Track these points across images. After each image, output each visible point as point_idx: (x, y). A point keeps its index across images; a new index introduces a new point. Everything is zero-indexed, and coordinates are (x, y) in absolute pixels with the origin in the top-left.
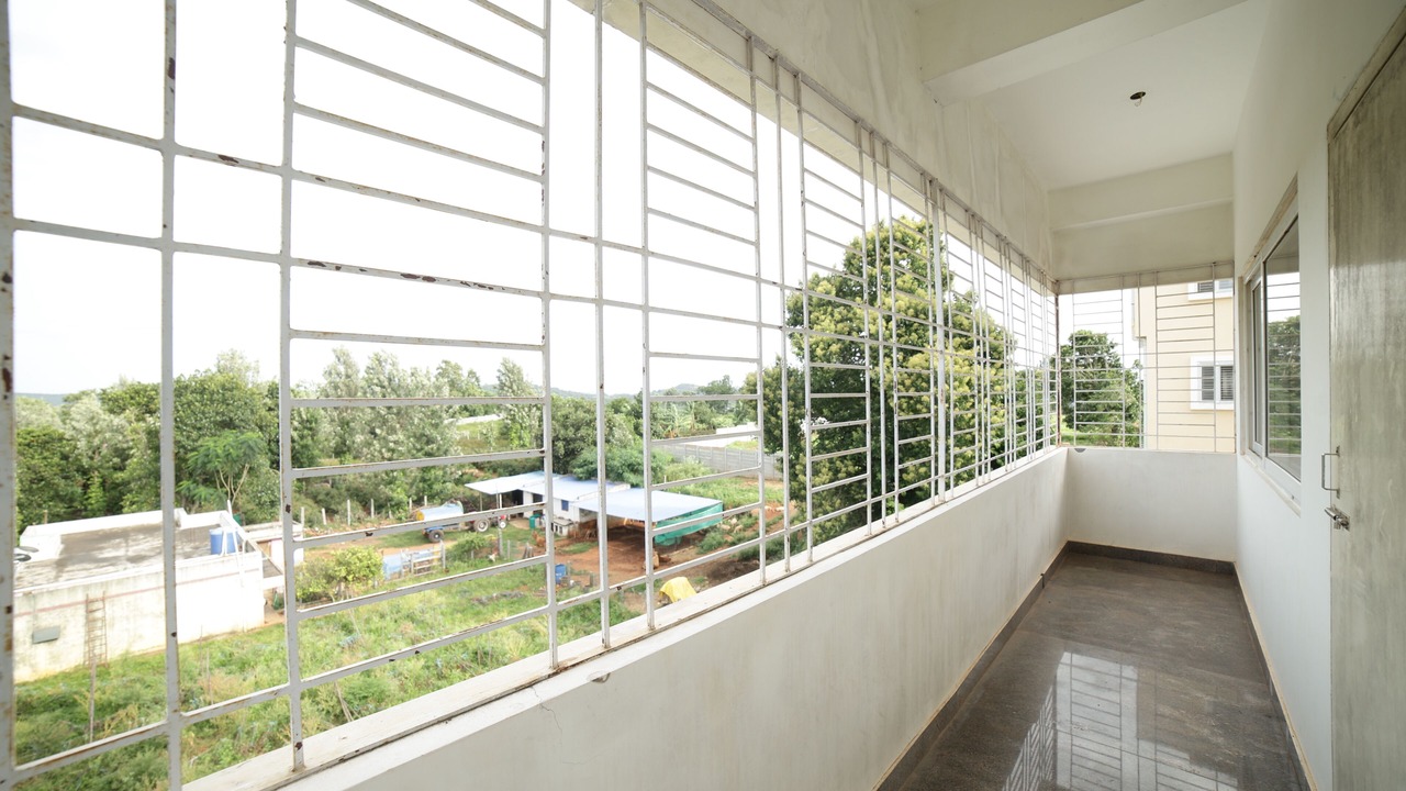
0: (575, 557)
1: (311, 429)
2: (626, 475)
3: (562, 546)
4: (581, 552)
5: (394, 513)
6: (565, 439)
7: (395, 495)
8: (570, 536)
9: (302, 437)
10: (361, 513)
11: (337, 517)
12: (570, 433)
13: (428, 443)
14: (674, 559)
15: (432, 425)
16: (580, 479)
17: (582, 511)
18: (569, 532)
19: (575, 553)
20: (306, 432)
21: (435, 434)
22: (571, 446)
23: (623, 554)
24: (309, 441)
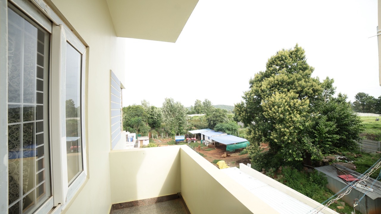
0: (207, 152)
1: (159, 116)
2: (226, 131)
3: (205, 149)
4: (209, 150)
5: (172, 137)
6: (213, 121)
7: (172, 132)
8: (209, 146)
9: (157, 118)
10: (165, 136)
11: (160, 136)
12: (214, 119)
13: (180, 120)
14: (231, 156)
15: (181, 116)
16: (215, 131)
17: (212, 140)
18: (209, 145)
19: (207, 151)
20: (158, 117)
21: (181, 118)
22: (215, 122)
23: (219, 152)
24: (159, 119)
